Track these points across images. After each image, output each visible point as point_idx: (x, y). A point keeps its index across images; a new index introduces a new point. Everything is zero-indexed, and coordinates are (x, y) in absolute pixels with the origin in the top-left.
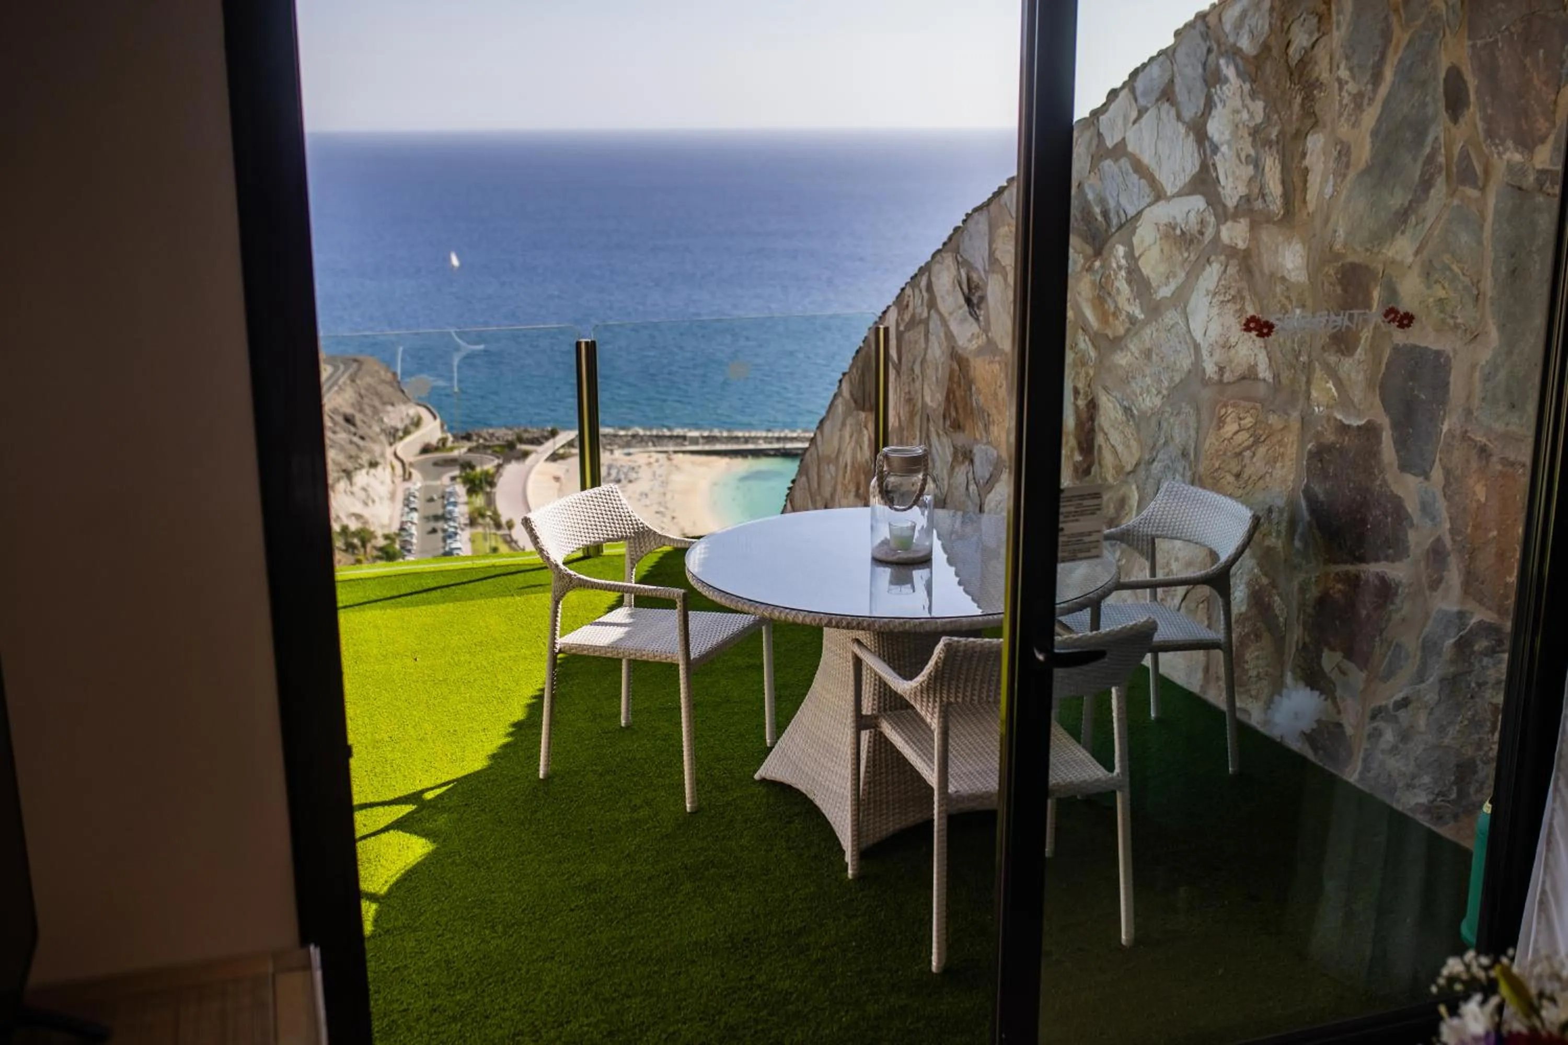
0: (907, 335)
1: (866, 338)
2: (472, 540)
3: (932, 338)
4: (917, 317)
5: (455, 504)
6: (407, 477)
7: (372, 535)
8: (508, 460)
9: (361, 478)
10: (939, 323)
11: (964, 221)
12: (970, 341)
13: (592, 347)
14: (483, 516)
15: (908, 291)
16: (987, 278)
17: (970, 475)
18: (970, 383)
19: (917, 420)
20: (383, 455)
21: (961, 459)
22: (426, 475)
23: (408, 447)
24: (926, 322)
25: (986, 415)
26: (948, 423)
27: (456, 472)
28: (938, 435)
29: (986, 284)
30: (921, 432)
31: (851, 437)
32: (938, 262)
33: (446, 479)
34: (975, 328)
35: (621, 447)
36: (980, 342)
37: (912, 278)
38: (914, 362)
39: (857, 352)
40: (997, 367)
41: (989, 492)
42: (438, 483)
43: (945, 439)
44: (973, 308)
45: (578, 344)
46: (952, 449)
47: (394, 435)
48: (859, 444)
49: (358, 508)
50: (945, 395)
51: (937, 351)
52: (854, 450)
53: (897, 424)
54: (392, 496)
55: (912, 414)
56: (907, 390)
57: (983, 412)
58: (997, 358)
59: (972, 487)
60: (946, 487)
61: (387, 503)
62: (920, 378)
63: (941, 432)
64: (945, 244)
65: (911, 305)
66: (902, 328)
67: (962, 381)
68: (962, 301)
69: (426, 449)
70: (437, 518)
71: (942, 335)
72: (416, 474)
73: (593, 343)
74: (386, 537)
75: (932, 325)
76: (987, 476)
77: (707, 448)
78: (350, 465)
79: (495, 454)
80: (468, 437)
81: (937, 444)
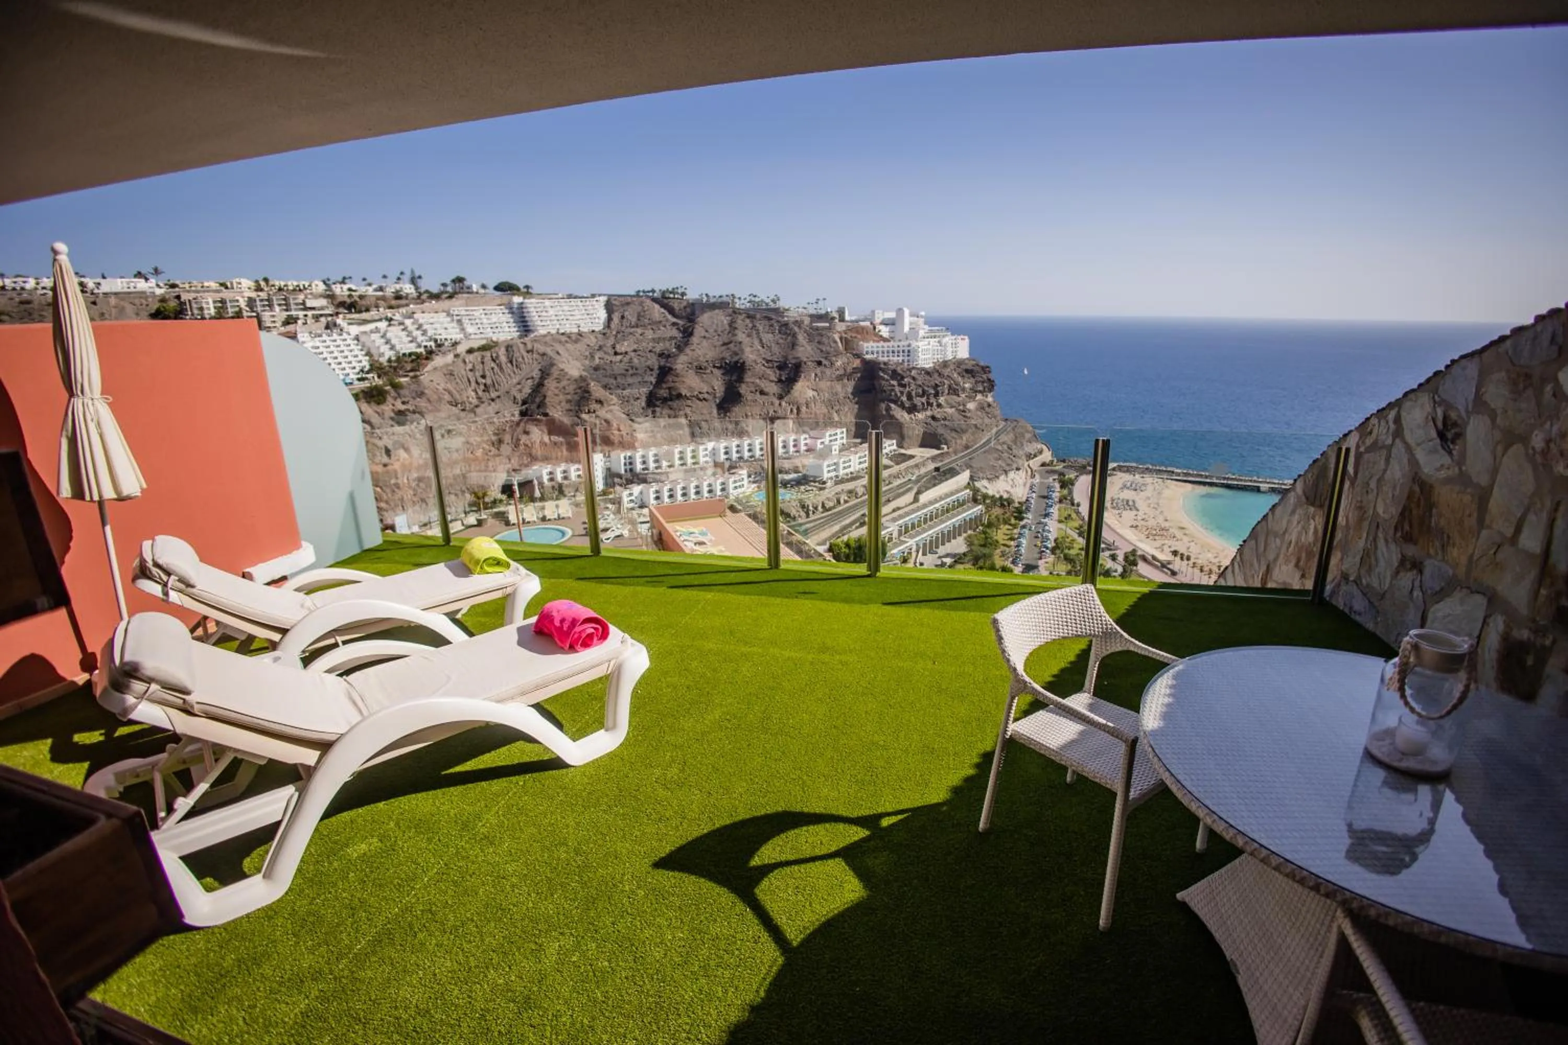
0: (1366, 456)
1: (1324, 452)
2: (1059, 510)
3: (1393, 462)
4: (1380, 444)
5: (1054, 492)
6: (1033, 476)
7: (1013, 501)
8: (1081, 474)
9: (1012, 475)
10: (1403, 450)
11: (1447, 367)
12: (1438, 470)
13: (1106, 444)
14: (1066, 499)
15: (1374, 421)
16: (1469, 418)
17: (1417, 583)
18: (1430, 506)
19: (1366, 524)
20: (1023, 465)
21: (1409, 566)
22: (1042, 477)
23: (1035, 463)
24: (1389, 448)
25: (1445, 536)
26: (1399, 534)
27: (1056, 477)
28: (1386, 541)
29: (1467, 423)
30: (1368, 534)
31: (1299, 522)
32: (1411, 400)
33: (1051, 479)
34: (1447, 460)
35: (1139, 473)
36: (1450, 473)
37: (1378, 411)
38: (1371, 477)
39: (1315, 461)
40: (1469, 497)
41: (1437, 602)
42: (1046, 481)
43: (1393, 547)
44: (1446, 443)
45: (1097, 441)
46: (1400, 556)
47: (1030, 457)
48: (1305, 529)
49: (1009, 488)
50: (1400, 510)
51: (1397, 471)
52: (1300, 534)
53: (1344, 523)
54: (1025, 485)
55: (1361, 520)
56: (1359, 499)
57: (1443, 533)
58: (1469, 490)
59: (1417, 593)
60: (1387, 585)
61: (1022, 487)
62: (1375, 491)
63: (1390, 540)
64: (1420, 385)
65: (1375, 432)
66: (1362, 449)
67: (1422, 502)
68: (1434, 434)
69: (1043, 465)
70: (1044, 497)
71: (1405, 461)
72: (1037, 476)
73: (1108, 441)
74: (1019, 503)
75: (1394, 451)
76: (1438, 589)
77: (1185, 479)
78: (1007, 468)
79: (1076, 470)
80: (1064, 461)
81: (1384, 550)
